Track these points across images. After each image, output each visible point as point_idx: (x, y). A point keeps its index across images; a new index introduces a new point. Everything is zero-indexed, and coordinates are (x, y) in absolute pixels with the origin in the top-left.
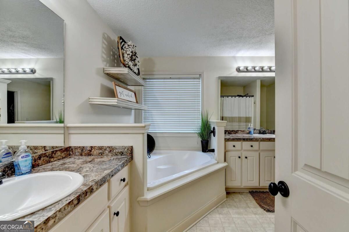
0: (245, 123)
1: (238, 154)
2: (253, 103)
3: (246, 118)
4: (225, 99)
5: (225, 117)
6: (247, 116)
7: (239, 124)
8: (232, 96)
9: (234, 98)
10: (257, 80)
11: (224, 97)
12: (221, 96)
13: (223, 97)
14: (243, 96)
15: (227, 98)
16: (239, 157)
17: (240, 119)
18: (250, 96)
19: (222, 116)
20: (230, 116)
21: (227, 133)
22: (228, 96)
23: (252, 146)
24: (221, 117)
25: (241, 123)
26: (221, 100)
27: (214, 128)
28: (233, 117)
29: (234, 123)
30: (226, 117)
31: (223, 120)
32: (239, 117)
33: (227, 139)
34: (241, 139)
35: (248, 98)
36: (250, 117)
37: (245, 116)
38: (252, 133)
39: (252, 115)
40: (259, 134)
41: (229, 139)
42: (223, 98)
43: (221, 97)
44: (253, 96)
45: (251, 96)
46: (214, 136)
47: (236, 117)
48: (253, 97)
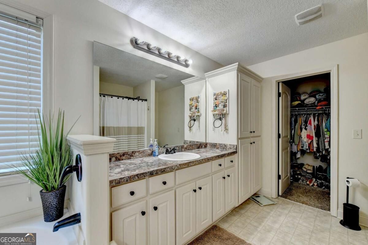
0: (137, 136)
1: (140, 206)
2: (146, 109)
3: (138, 128)
4: (108, 99)
5: (106, 127)
6: (140, 126)
7: (128, 137)
8: (118, 97)
9: (121, 99)
10: (152, 81)
11: (106, 96)
12: (100, 94)
13: (104, 96)
14: (133, 99)
15: (110, 98)
16: (143, 213)
17: (130, 130)
18: (142, 100)
19: (102, 126)
20: (115, 126)
21: (114, 159)
22: (112, 96)
23: (165, 183)
24: (100, 127)
25: (131, 136)
26: (100, 100)
27: (79, 159)
28: (120, 127)
29: (121, 136)
30: (109, 127)
31: (103, 135)
32: (128, 127)
33: (115, 180)
34: (146, 173)
35: (140, 101)
36: (142, 127)
37: (136, 126)
38: (157, 154)
39: (144, 124)
40: (166, 154)
41: (121, 179)
42: (104, 98)
43: (101, 96)
44: (146, 100)
45: (144, 100)
46: (79, 178)
47: (125, 127)
48: (146, 102)
